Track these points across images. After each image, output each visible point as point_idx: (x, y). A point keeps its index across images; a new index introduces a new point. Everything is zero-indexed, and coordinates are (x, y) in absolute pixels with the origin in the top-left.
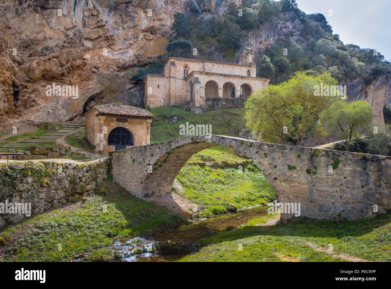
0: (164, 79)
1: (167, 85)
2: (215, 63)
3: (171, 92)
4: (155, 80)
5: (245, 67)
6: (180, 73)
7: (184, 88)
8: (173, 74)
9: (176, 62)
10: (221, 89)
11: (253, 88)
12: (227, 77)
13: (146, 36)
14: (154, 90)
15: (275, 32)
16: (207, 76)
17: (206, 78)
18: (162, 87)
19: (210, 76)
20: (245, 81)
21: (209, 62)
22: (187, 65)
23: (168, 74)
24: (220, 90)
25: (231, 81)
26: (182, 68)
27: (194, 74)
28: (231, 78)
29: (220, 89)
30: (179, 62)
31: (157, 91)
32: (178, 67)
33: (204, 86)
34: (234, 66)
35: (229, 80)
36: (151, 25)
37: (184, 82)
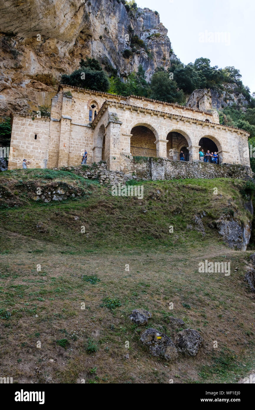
0: (48, 123)
1: (54, 136)
2: (147, 101)
3: (62, 147)
4: (28, 123)
5: (201, 114)
6: (82, 115)
7: (89, 142)
8: (67, 113)
9: (74, 94)
10: (164, 141)
11: (222, 145)
12: (174, 121)
13: (35, 84)
14: (27, 142)
15: (218, 102)
16: (134, 114)
17: (132, 118)
18: (42, 138)
19: (141, 115)
20: (207, 132)
21: (137, 99)
22: (95, 102)
23: (56, 114)
24: (160, 143)
25: (182, 129)
26: (86, 107)
27: (109, 108)
28: (181, 123)
29: (161, 141)
30: (81, 95)
31: (32, 144)
32: (77, 103)
33: (129, 133)
34: (182, 110)
35: (178, 126)
36: (46, 72)
37: (90, 132)
